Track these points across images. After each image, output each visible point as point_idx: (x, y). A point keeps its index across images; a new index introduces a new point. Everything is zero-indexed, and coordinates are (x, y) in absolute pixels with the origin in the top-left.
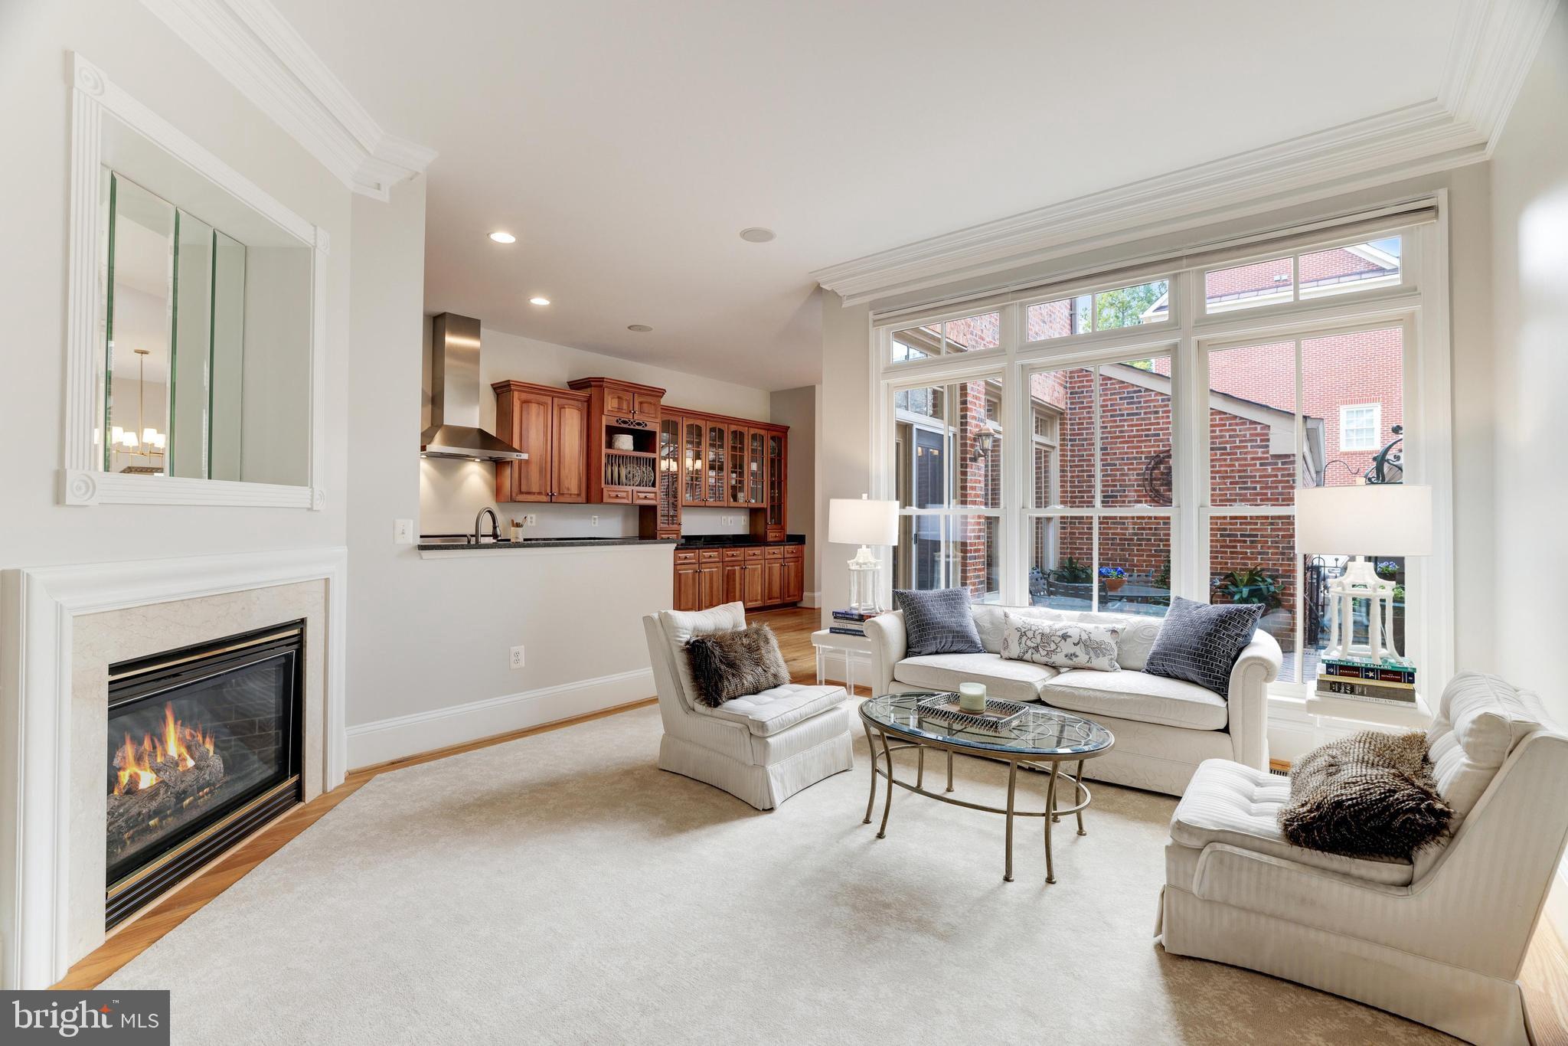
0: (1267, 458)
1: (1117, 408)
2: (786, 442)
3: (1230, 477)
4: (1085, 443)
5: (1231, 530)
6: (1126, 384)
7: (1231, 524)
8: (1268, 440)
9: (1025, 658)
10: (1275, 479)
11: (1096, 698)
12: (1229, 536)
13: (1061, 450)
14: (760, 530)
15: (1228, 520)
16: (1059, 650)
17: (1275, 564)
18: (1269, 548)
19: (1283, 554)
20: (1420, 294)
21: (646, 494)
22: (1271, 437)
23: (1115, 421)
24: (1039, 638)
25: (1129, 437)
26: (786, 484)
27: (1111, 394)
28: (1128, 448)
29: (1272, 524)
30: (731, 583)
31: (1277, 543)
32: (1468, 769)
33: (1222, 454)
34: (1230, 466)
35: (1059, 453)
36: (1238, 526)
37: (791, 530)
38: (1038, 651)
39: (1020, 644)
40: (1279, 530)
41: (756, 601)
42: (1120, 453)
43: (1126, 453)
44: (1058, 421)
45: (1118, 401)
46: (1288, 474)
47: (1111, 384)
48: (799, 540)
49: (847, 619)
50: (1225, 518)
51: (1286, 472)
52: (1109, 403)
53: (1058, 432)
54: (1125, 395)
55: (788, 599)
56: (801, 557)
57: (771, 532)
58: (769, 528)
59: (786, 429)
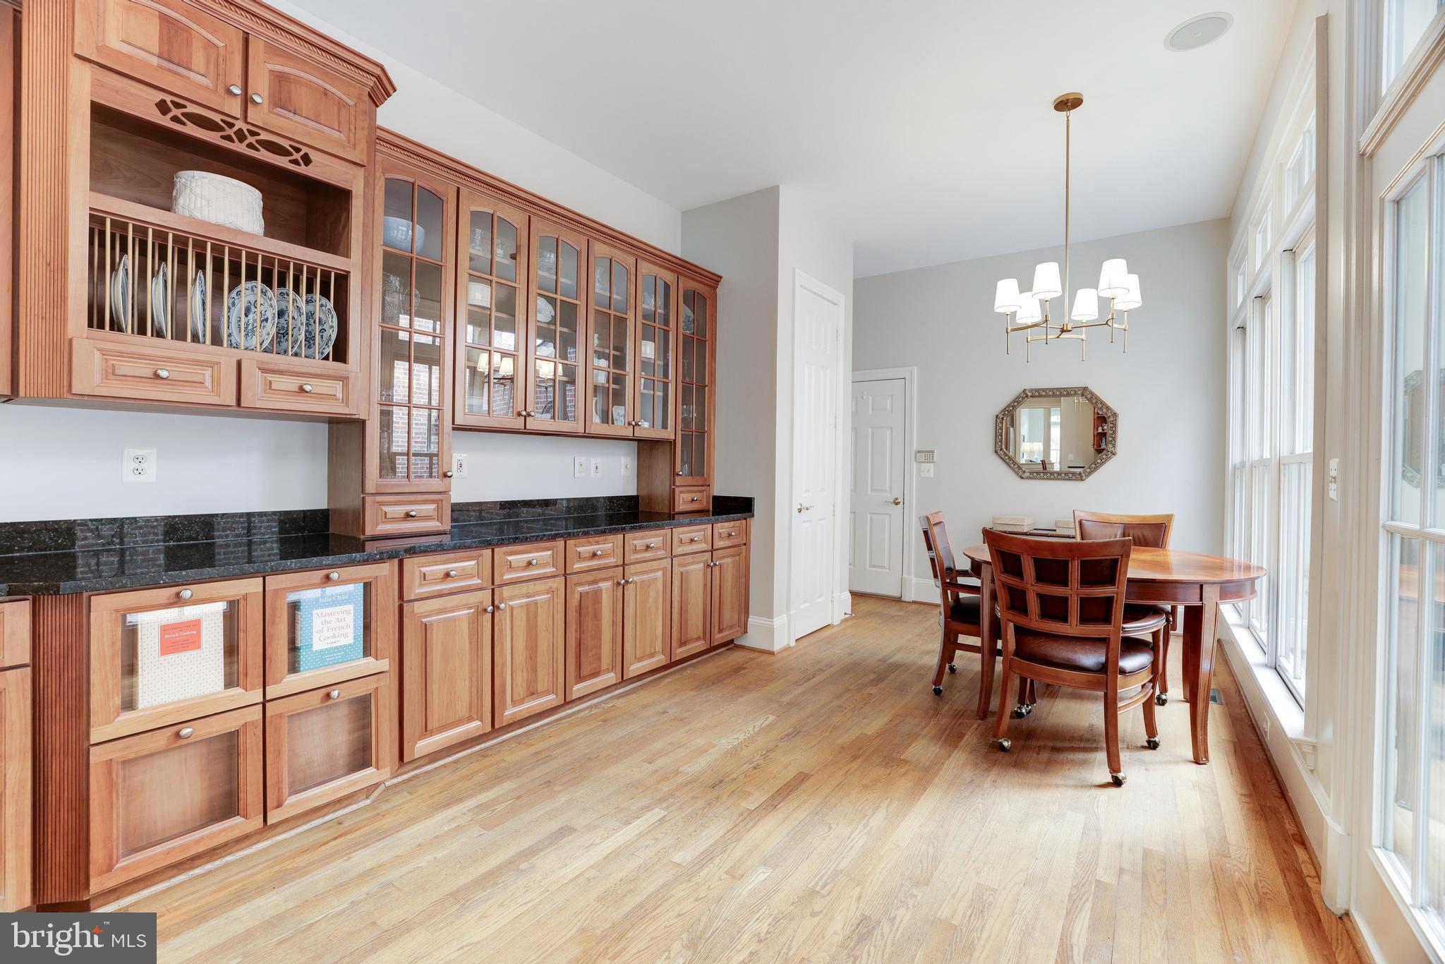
2: (714, 306)
14: (660, 486)
21: (301, 381)
26: (712, 394)
30: (589, 623)
37: (724, 486)
41: (652, 655)
48: (739, 507)
55: (718, 636)
56: (745, 544)
57: (681, 492)
58: (678, 481)
59: (714, 280)
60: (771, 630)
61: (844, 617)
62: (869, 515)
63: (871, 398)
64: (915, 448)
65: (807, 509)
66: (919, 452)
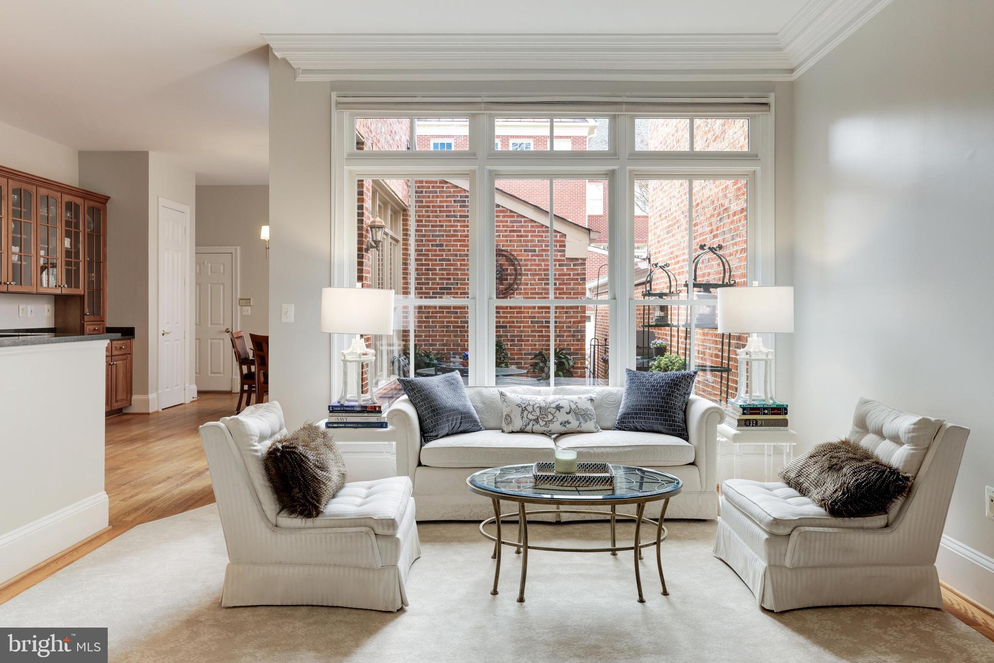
0: (563, 260)
1: (452, 209)
2: (105, 214)
3: (538, 275)
4: (424, 239)
5: (538, 317)
6: (459, 189)
7: (538, 313)
8: (564, 246)
9: (526, 430)
10: (568, 277)
11: (607, 453)
12: (537, 322)
13: (404, 244)
14: (75, 321)
15: (537, 310)
16: (555, 419)
17: (568, 344)
18: (564, 332)
19: (573, 336)
20: (760, 159)
22: (567, 244)
23: (450, 221)
24: (538, 411)
25: (461, 236)
26: (105, 267)
27: (447, 197)
28: (461, 246)
29: (566, 313)
31: (570, 328)
32: (913, 451)
33: (532, 256)
34: (538, 265)
35: (402, 247)
36: (544, 315)
37: (114, 322)
38: (537, 422)
39: (522, 418)
40: (571, 317)
42: (454, 250)
43: (459, 250)
44: (402, 217)
45: (453, 203)
46: (577, 273)
47: (448, 187)
48: (128, 333)
49: (347, 412)
50: (534, 308)
51: (576, 272)
52: (445, 204)
53: (401, 227)
54: (459, 199)
55: (115, 404)
56: (130, 354)
57: (88, 325)
58: (86, 318)
59: (105, 199)
60: (147, 402)
61: (192, 400)
62: (209, 340)
63: (210, 265)
64: (239, 297)
65: (168, 333)
66: (241, 299)
